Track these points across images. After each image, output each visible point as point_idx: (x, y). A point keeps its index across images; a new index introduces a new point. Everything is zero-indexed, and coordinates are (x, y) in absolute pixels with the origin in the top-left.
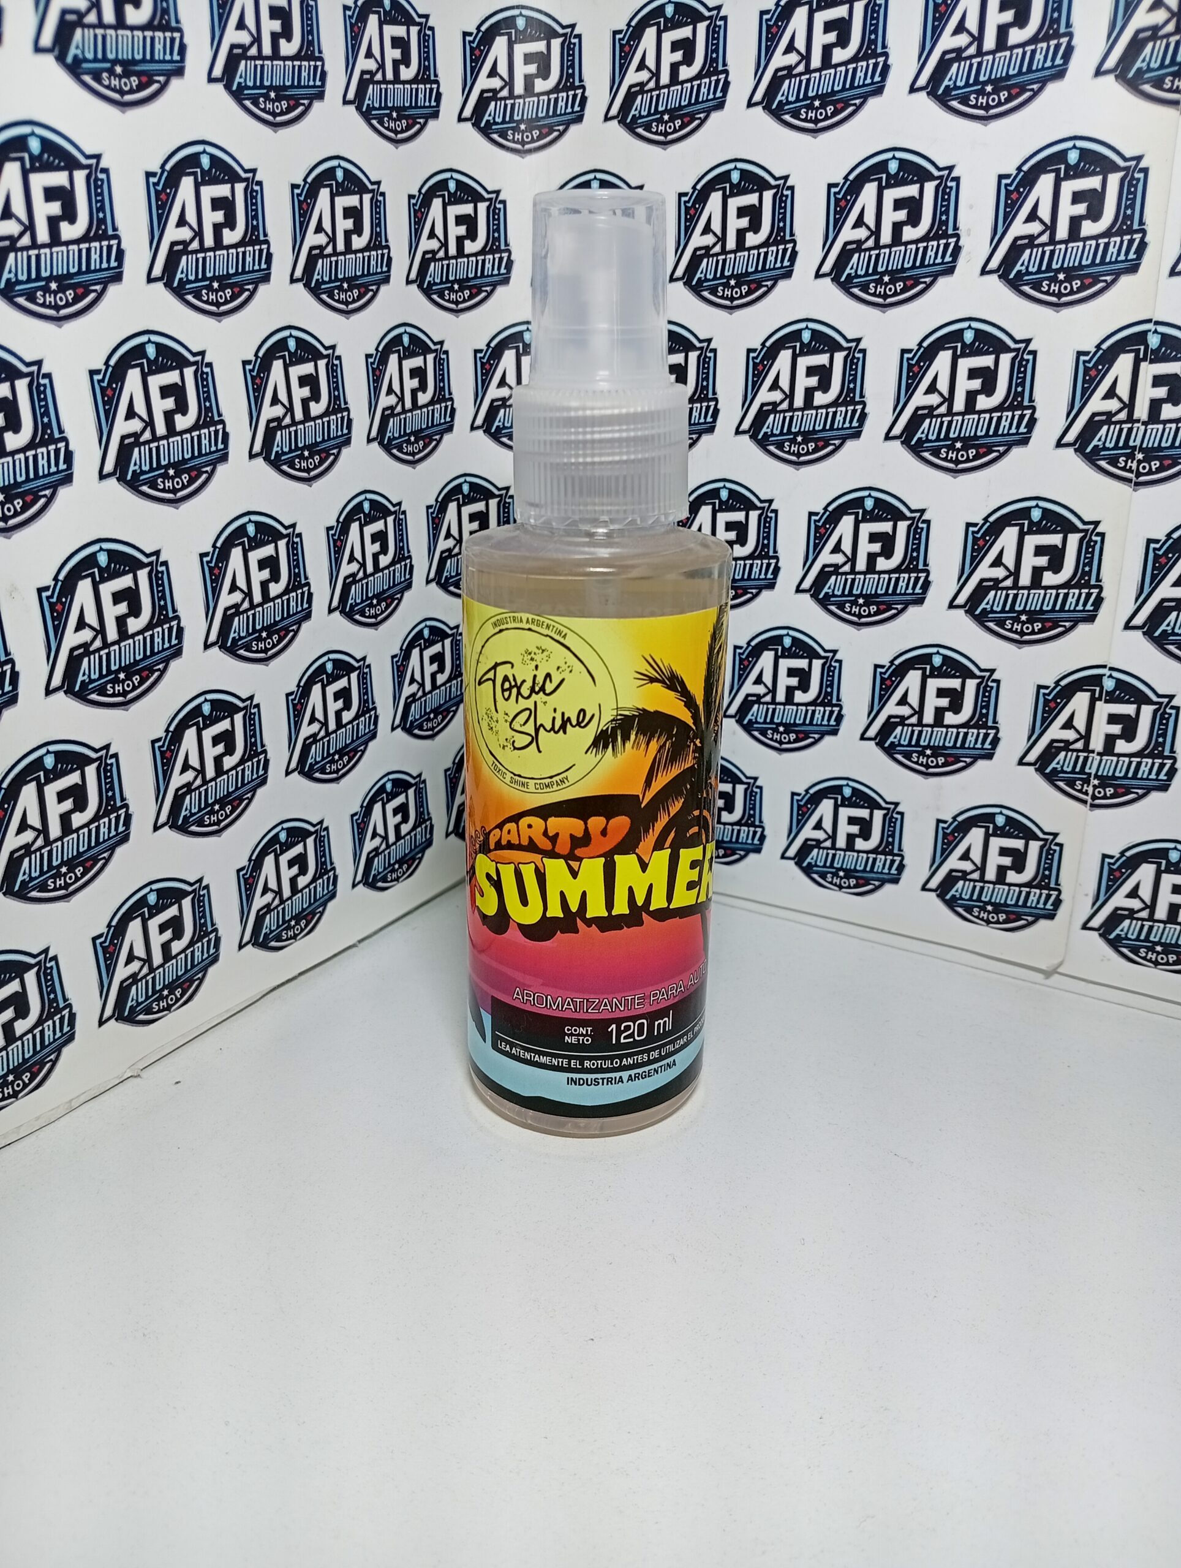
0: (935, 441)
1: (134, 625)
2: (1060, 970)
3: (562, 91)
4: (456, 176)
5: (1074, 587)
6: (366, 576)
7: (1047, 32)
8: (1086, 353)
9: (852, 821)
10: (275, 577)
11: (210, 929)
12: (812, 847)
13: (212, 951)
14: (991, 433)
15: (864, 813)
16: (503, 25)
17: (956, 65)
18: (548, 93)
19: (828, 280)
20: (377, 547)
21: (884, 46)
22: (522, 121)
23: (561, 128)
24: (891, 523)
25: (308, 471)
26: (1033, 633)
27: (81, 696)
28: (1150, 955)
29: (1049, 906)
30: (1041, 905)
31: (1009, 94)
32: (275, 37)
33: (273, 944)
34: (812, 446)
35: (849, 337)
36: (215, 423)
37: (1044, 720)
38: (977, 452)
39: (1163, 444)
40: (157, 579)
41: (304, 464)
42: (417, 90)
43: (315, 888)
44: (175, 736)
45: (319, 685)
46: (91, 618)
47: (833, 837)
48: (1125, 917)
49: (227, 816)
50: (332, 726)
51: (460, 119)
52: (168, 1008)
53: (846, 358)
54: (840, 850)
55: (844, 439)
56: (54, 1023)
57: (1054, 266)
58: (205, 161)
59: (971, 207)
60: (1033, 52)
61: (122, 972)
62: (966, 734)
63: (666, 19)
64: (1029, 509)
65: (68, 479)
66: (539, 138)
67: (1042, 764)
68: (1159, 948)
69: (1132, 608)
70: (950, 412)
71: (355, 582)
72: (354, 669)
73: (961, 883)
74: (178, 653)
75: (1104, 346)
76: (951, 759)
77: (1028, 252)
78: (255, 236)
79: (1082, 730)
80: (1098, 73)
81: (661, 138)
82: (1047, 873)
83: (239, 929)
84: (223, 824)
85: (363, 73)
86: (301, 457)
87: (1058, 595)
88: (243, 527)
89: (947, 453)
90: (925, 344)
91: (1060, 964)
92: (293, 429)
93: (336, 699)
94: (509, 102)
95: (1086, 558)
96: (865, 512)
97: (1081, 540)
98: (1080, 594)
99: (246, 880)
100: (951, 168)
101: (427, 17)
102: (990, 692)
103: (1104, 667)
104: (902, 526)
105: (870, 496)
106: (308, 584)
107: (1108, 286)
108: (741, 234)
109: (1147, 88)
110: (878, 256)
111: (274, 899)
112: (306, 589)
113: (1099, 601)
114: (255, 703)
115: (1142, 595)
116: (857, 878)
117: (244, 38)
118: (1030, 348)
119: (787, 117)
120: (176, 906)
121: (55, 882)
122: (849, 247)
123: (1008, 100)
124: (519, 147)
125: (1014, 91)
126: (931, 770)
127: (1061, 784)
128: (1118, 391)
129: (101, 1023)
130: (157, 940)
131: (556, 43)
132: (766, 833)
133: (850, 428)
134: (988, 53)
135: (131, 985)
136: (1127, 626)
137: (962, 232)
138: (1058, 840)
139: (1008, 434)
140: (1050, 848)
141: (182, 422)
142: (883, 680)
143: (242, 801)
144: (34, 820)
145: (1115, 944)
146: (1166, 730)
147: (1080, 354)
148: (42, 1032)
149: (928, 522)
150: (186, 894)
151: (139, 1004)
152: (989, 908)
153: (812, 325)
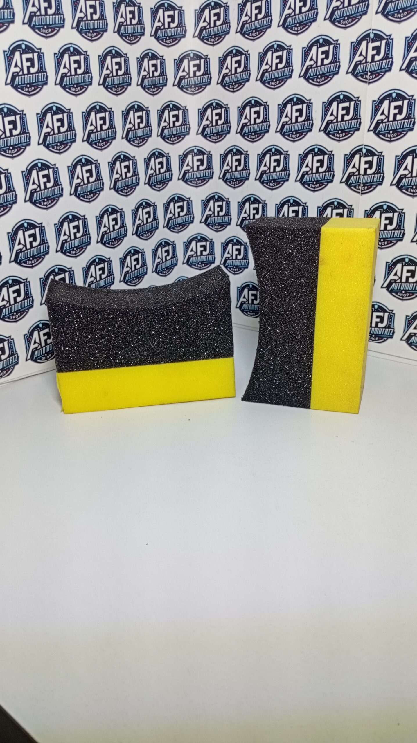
4: (172, 103)
6: (144, 224)
7: (334, 61)
10: (117, 224)
16: (186, 56)
17: (310, 70)
21: (292, 64)
22: (192, 85)
23: (205, 86)
24: (297, 207)
25: (126, 193)
27: (65, 253)
28: (371, 338)
34: (275, 184)
35: (285, 151)
36: (100, 180)
38: (320, 185)
39: (368, 181)
40: (84, 223)
42: (160, 78)
44: (89, 267)
46: (67, 233)
51: (173, 86)
53: (284, 157)
55: (284, 182)
57: (338, 129)
58: (98, 107)
60: (330, 67)
64: (333, 202)
65: (62, 195)
68: (373, 336)
70: (312, 173)
71: (140, 226)
74: (90, 244)
75: (351, 153)
78: (112, 126)
80: (347, 73)
81: (232, 90)
86: (124, 189)
88: (107, 209)
92: (122, 181)
93: (134, 261)
94: (188, 79)
96: (291, 204)
97: (348, 210)
100: (310, 100)
101: (162, 56)
105: (291, 199)
107: (352, 134)
109: (359, 78)
112: (125, 228)
114: (111, 260)
117: (108, 72)
118: (332, 153)
119: (266, 84)
122: (284, 124)
125: (325, 78)
128: (355, 166)
133: (286, 178)
134: (319, 67)
137: (314, 119)
139: (327, 179)
141: (91, 180)
147: (345, 155)
149: (307, 206)
153: (274, 147)
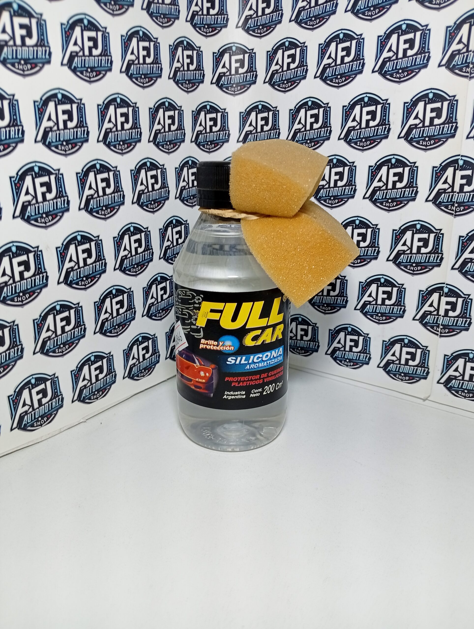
0: (381, 199)
1: (89, 261)
2: (429, 399)
3: (249, 73)
4: (210, 104)
5: (433, 253)
6: (173, 246)
7: (421, 51)
8: (436, 167)
9: (351, 340)
10: (140, 246)
11: (113, 371)
12: (337, 351)
13: (113, 379)
14: (402, 196)
15: (356, 338)
16: (228, 49)
17: (388, 63)
18: (244, 73)
19: (343, 141)
20: (178, 236)
21: (363, 56)
22: (234, 83)
23: (248, 86)
24: (365, 230)
25: (153, 209)
26: (418, 270)
27: (70, 285)
28: (463, 394)
29: (425, 374)
30: (422, 374)
31: (408, 73)
32: (144, 57)
33: (136, 378)
34: (337, 201)
35: (350, 161)
36: (120, 192)
37: (422, 303)
38: (397, 203)
39: (465, 201)
40: (98, 245)
41: (152, 206)
42: (196, 73)
43: (152, 359)
44: (103, 301)
45: (155, 285)
46: (74, 258)
47: (344, 346)
48: (453, 379)
49: (120, 331)
50: (159, 300)
51: (212, 83)
52: (97, 398)
53: (349, 169)
54: (347, 351)
55: (348, 199)
56: (56, 400)
57: (424, 135)
58: (118, 100)
59: (394, 114)
60: (416, 58)
61: (81, 384)
62: (393, 308)
63: (286, 47)
64: (416, 224)
65: (68, 210)
66: (240, 90)
67: (422, 320)
68: (466, 391)
69: (454, 262)
70: (387, 189)
71: (169, 248)
72: (168, 280)
73: (392, 365)
74: (104, 271)
75: (443, 165)
76: (388, 318)
77: (415, 130)
78: (136, 126)
79: (436, 307)
80: (439, 66)
81: (284, 90)
82: (424, 361)
83: (123, 372)
84: (119, 333)
85: (176, 68)
86: (151, 204)
87: (427, 256)
88: (129, 228)
89: (386, 204)
90: (378, 164)
91: (429, 396)
92: (148, 194)
93: (161, 290)
94: (229, 77)
95: (437, 243)
96: (356, 225)
97: (435, 236)
98: (435, 256)
99: (126, 354)
100: (387, 100)
101: (200, 47)
102: (402, 293)
103: (444, 283)
104: (369, 230)
105: (358, 219)
106: (152, 249)
107: (444, 142)
108: (312, 124)
109: (457, 71)
110: (361, 132)
111: (136, 362)
112: (151, 250)
113: (442, 259)
114: (131, 290)
115: (458, 257)
116: (353, 362)
117: (133, 57)
118: (416, 165)
119: (328, 82)
120: (101, 362)
121: (58, 350)
122: (350, 129)
123: (407, 75)
124: (233, 93)
125: (409, 72)
126: (380, 322)
127: (429, 328)
128: (448, 181)
129: (73, 402)
130: (94, 373)
131: (247, 56)
132: (320, 344)
133: (351, 194)
134: (400, 59)
135: (84, 389)
136: (453, 268)
137: (391, 123)
138: (428, 349)
139: (408, 197)
140: (425, 352)
141: (108, 191)
142: (363, 288)
143: (126, 325)
144: (52, 327)
145: (450, 389)
146: (467, 308)
147: (434, 167)
148: (52, 403)
149: (379, 229)
150: (105, 357)
151: (86, 396)
152: (402, 375)
153: (337, 157)
